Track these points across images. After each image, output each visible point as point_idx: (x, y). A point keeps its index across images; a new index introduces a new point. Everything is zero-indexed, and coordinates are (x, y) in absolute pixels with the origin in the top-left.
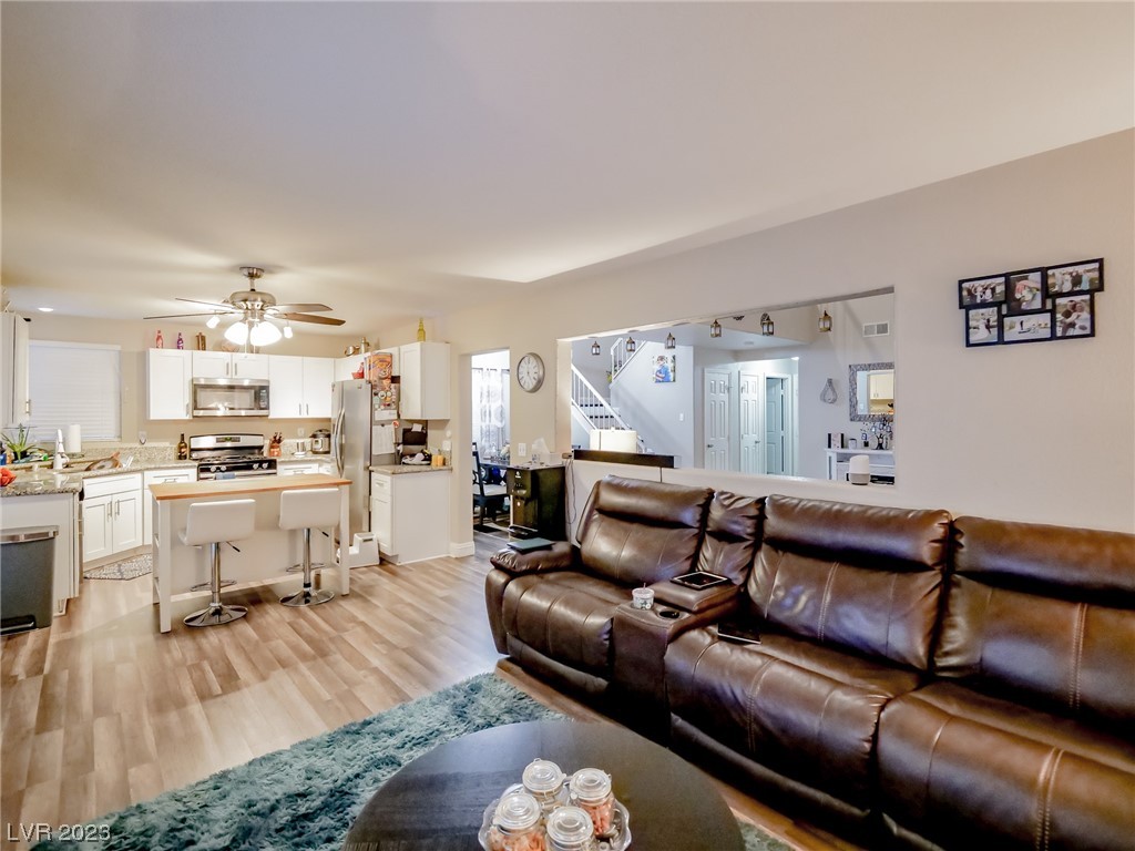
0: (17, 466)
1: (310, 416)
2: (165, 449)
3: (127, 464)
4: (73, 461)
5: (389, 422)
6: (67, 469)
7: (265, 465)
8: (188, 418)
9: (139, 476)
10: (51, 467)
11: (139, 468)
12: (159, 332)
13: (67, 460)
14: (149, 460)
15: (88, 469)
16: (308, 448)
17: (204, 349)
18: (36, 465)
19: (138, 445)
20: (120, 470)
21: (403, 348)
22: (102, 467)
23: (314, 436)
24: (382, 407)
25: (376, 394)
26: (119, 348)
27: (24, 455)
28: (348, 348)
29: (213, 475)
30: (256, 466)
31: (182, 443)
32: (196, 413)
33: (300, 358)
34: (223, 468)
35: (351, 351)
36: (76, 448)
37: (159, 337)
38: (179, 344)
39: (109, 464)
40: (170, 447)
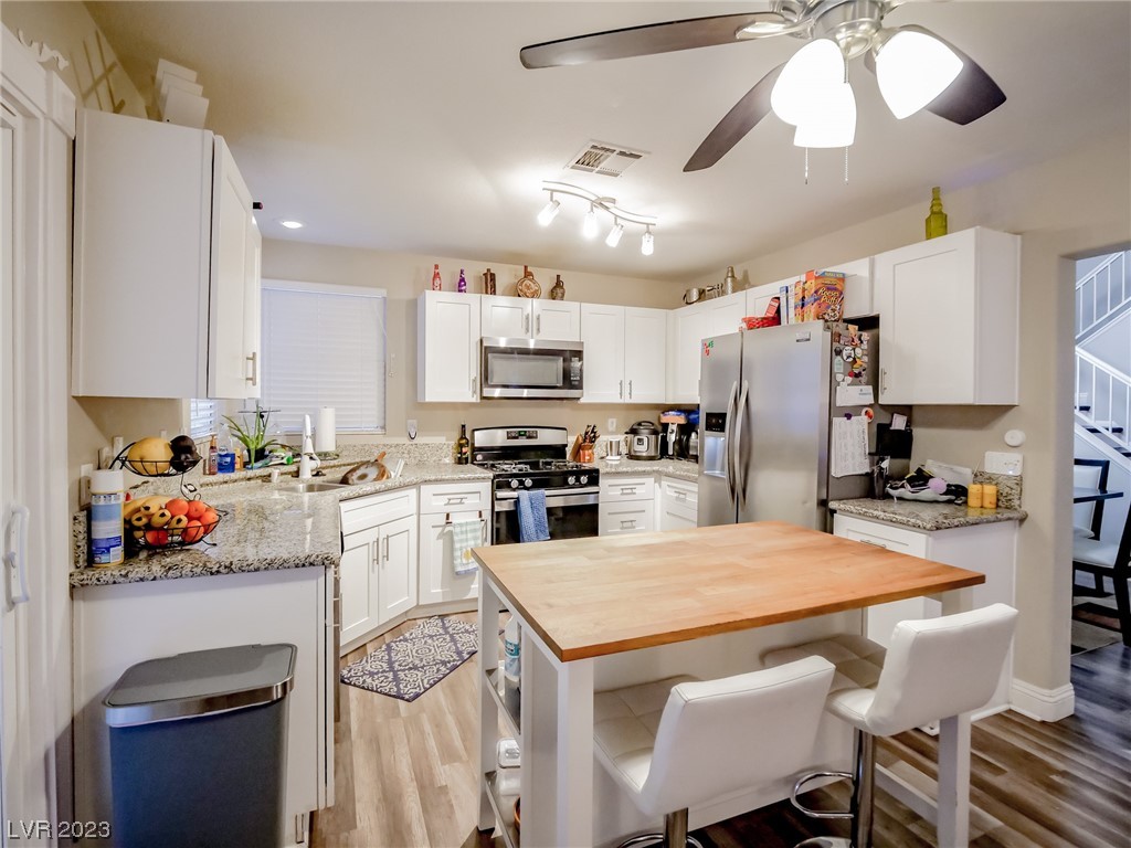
0: (250, 473)
1: (635, 400)
2: (440, 448)
3: (396, 471)
4: (325, 463)
5: (857, 409)
6: (319, 480)
7: (584, 479)
8: (474, 400)
9: (412, 492)
10: (297, 474)
11: (413, 479)
12: (437, 267)
13: (317, 463)
14: (421, 464)
15: (345, 481)
16: (624, 450)
17: (494, 293)
18: (276, 472)
19: (406, 441)
20: (390, 483)
21: (885, 260)
22: (363, 477)
23: (633, 431)
24: (849, 379)
25: (839, 353)
26: (383, 292)
27: (260, 455)
28: (688, 291)
29: (515, 494)
30: (571, 480)
31: (464, 439)
32: (487, 392)
33: (622, 307)
34: (528, 482)
35: (695, 295)
36: (328, 445)
37: (436, 275)
38: (461, 285)
39: (373, 472)
40: (446, 442)
